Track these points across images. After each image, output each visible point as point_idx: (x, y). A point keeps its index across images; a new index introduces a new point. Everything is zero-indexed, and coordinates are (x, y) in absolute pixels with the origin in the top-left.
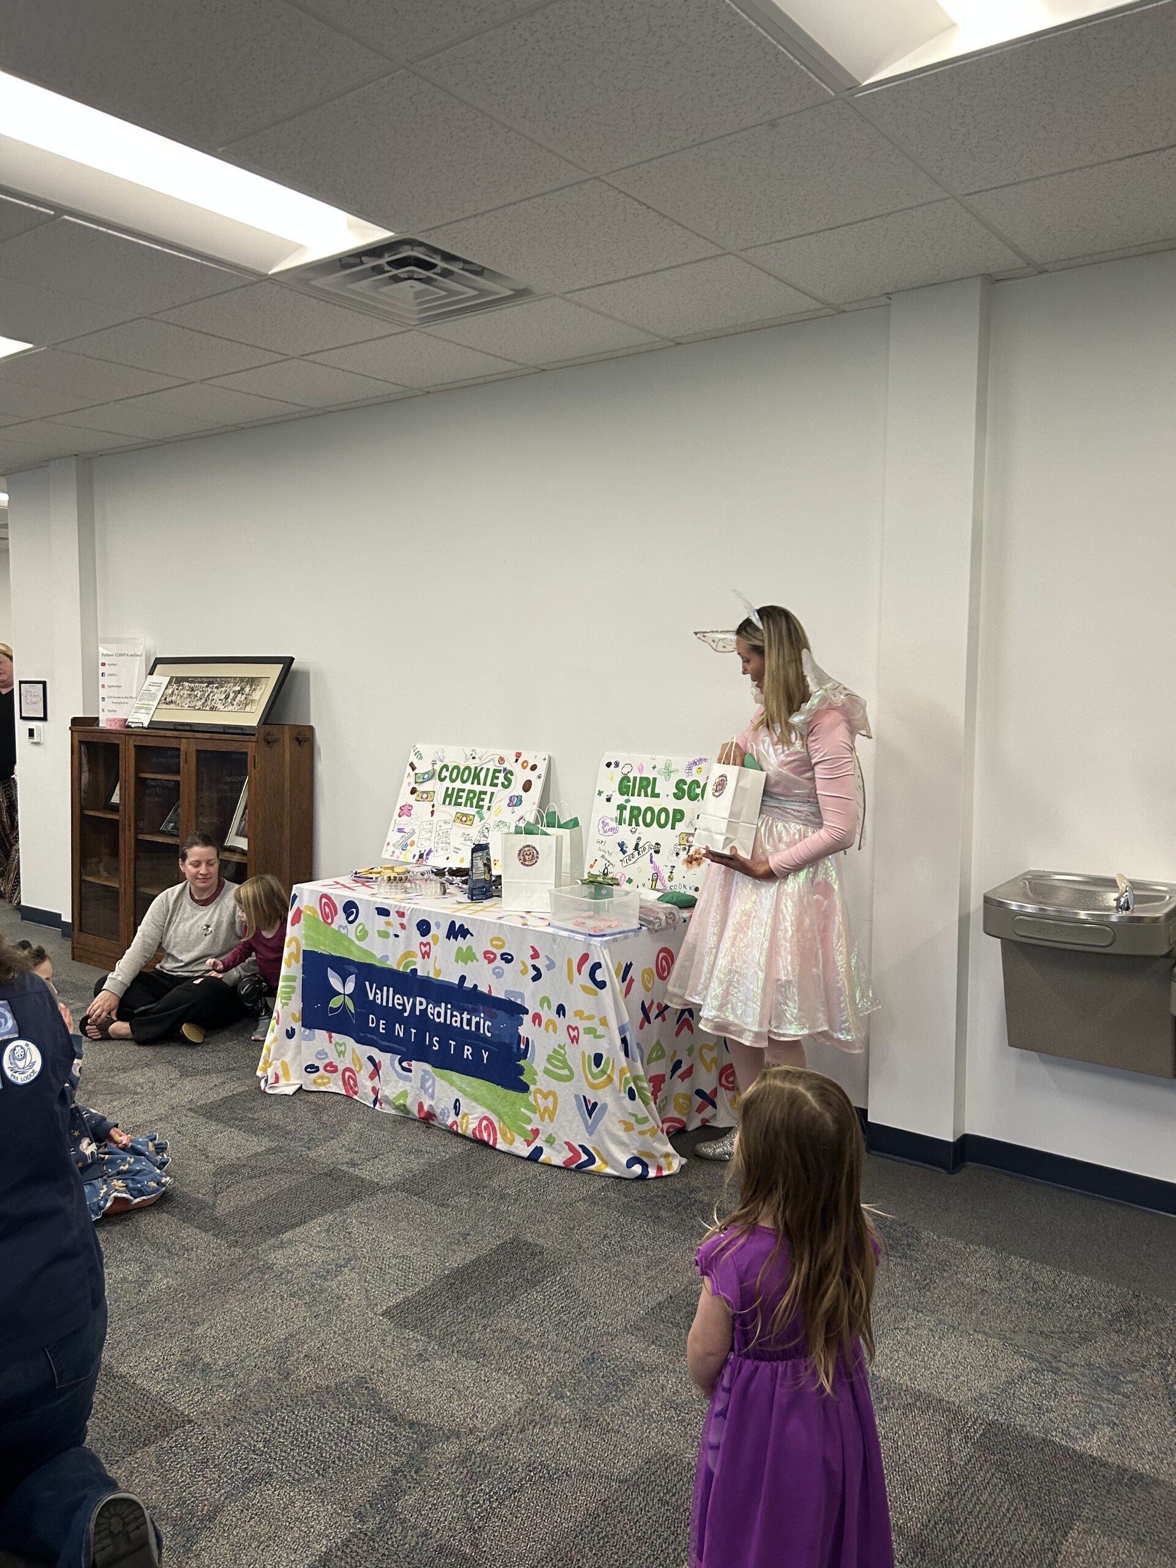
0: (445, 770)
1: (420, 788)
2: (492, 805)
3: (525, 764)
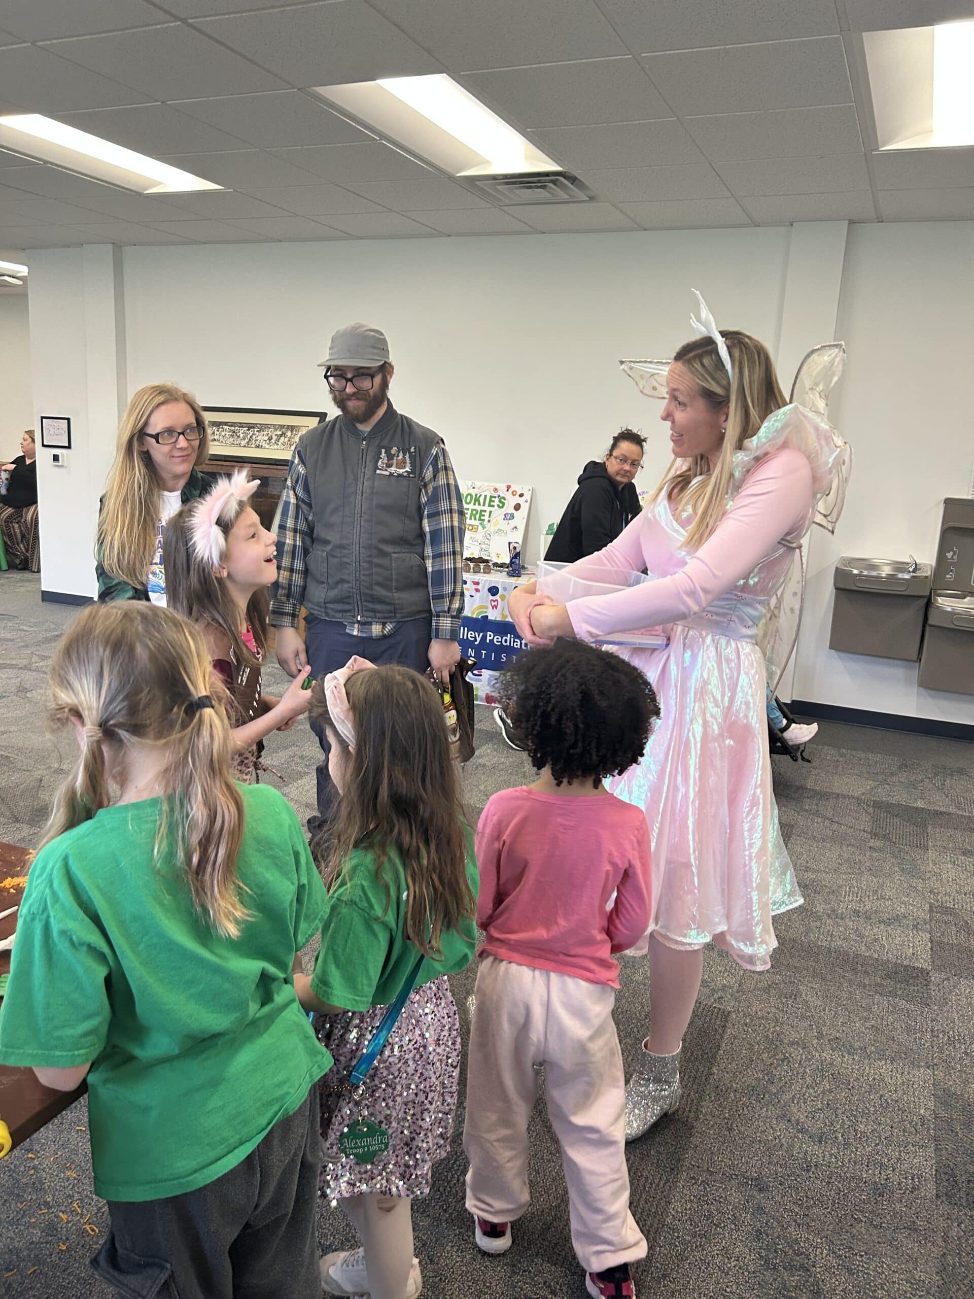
2: (491, 518)
3: (515, 493)
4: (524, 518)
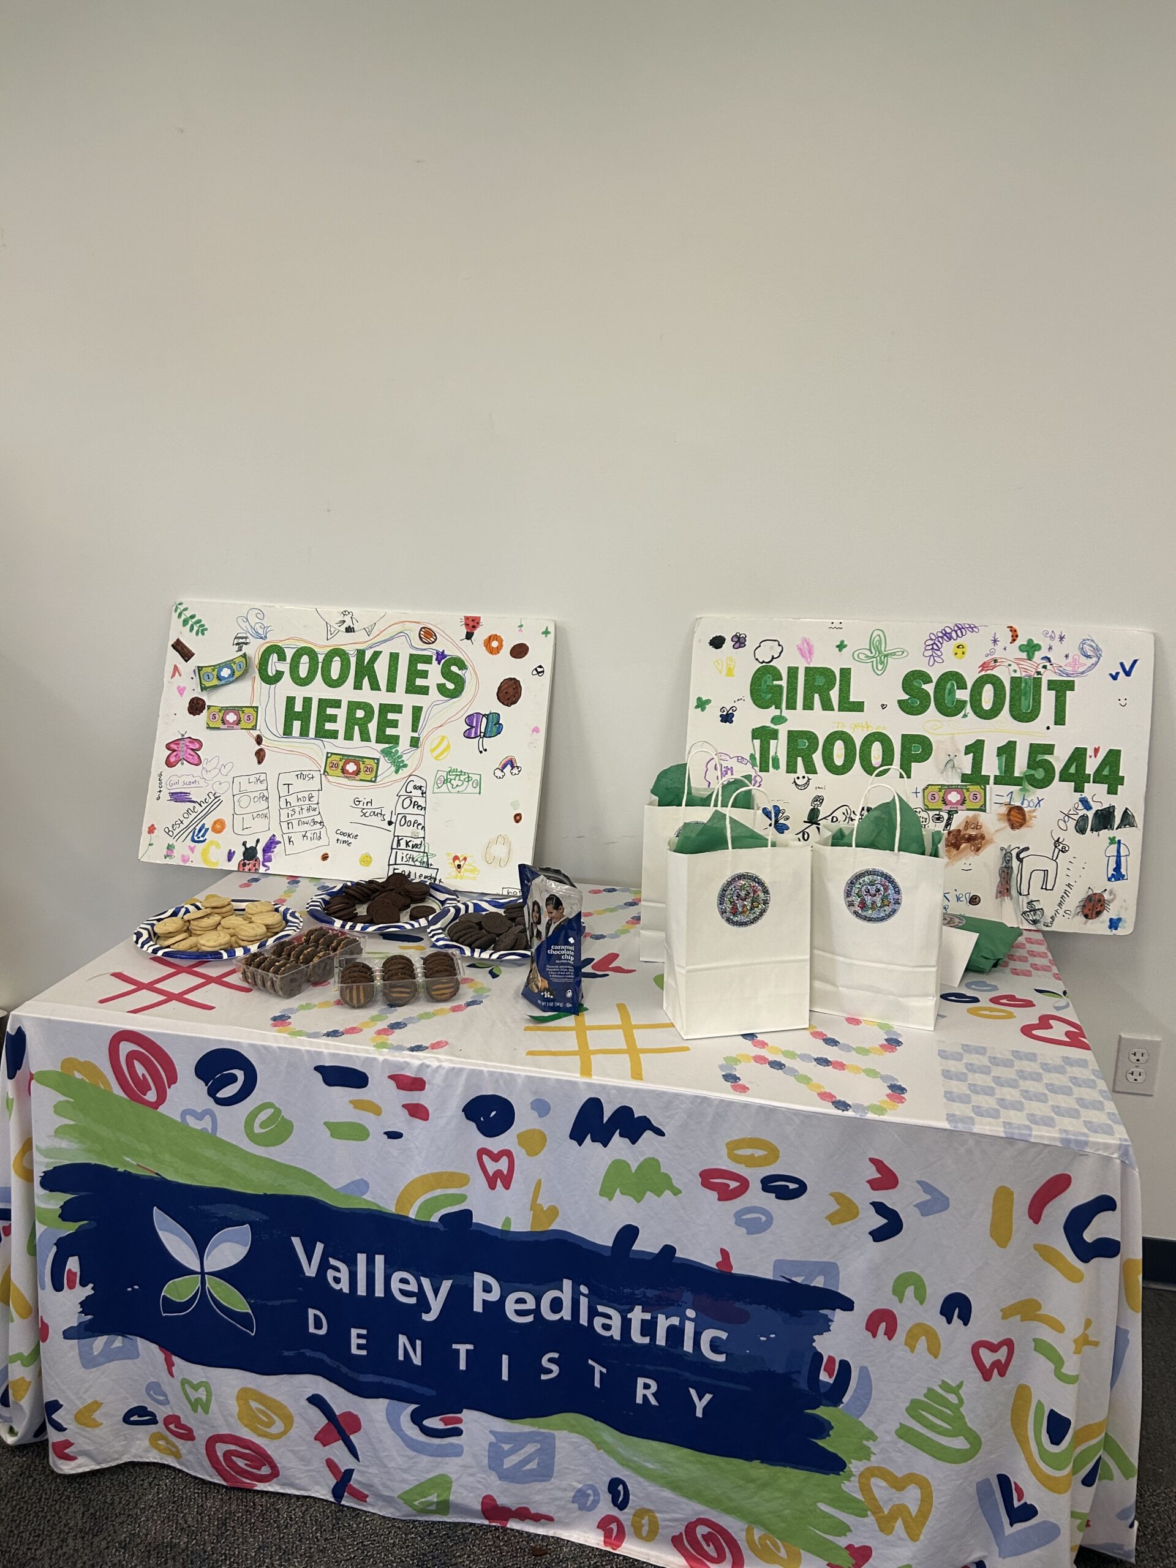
0: (274, 657)
1: (210, 699)
2: (423, 733)
3: (495, 644)
4: (536, 730)
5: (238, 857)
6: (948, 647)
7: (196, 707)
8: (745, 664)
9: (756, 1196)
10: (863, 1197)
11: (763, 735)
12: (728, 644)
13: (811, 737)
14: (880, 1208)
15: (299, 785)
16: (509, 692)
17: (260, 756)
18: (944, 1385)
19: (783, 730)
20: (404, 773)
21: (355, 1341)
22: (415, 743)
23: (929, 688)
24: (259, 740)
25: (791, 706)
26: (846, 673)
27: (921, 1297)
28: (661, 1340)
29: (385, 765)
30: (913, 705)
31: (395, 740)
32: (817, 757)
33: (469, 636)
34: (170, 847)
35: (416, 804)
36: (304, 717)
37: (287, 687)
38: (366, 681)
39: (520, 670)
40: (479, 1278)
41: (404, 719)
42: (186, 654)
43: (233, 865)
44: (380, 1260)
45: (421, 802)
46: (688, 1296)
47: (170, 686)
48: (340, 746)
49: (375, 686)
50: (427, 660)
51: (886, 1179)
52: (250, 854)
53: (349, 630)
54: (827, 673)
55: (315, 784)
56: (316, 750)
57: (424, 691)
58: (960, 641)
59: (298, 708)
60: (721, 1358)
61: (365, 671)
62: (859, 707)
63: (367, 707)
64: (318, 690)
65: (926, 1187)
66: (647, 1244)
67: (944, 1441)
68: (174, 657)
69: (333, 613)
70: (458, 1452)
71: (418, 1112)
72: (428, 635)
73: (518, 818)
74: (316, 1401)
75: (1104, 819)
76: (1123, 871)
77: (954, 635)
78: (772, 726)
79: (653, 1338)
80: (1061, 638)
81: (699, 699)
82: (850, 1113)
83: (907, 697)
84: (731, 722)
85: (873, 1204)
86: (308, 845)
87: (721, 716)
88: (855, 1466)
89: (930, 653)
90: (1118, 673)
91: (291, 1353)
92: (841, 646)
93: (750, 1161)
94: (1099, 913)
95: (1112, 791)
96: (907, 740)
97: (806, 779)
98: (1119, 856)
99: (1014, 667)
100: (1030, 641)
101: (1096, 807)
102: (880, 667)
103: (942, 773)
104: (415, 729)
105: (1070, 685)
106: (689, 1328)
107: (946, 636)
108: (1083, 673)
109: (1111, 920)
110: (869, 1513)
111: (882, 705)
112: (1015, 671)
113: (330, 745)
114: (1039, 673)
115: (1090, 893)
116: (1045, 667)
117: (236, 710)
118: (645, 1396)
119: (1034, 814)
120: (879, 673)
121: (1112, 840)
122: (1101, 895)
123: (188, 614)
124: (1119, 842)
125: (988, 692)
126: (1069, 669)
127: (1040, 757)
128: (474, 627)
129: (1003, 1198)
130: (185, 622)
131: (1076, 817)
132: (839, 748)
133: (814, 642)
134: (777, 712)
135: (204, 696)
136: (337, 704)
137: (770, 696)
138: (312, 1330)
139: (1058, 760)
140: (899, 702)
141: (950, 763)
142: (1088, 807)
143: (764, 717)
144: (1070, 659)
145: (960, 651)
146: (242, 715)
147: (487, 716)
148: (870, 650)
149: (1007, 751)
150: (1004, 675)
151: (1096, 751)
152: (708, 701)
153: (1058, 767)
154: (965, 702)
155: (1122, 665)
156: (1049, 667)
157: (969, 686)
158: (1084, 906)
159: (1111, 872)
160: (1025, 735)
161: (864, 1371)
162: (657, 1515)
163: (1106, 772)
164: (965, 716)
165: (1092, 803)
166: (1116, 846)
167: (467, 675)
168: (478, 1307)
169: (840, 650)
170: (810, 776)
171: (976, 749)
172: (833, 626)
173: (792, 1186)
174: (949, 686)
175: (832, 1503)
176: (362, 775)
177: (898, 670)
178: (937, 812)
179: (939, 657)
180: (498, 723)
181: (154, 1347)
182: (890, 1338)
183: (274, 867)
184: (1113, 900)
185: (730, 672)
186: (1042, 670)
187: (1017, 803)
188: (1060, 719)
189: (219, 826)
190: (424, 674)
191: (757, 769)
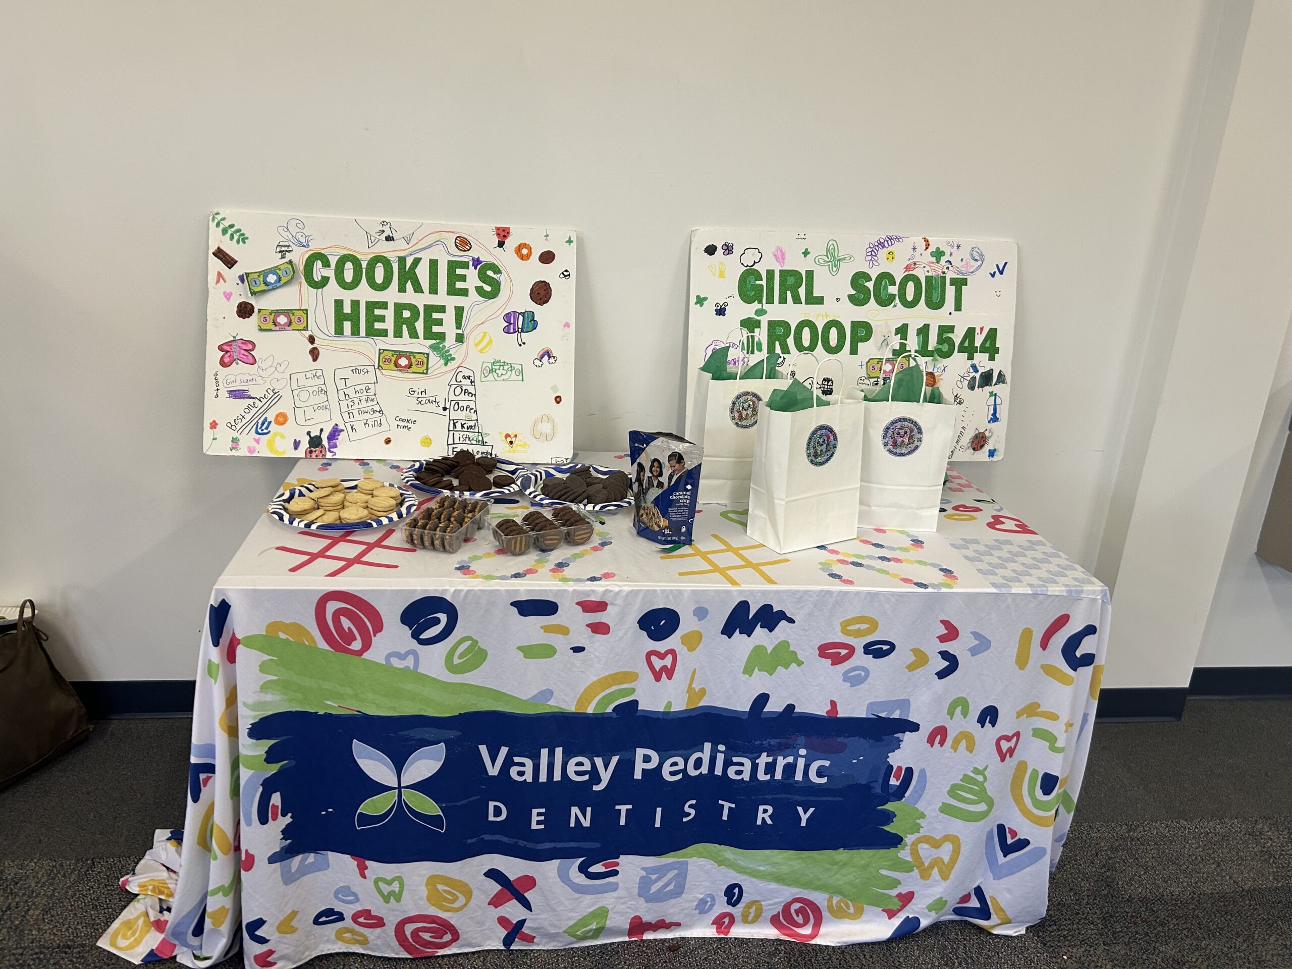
0: (319, 264)
2: (466, 330)
3: (525, 251)
4: (567, 325)
5: (305, 445)
6: (882, 253)
7: (245, 310)
8: (733, 267)
9: (860, 659)
10: (933, 647)
11: (750, 324)
12: (720, 251)
13: (786, 325)
14: (945, 655)
15: (354, 379)
16: (541, 293)
17: (315, 354)
18: (976, 771)
19: (764, 320)
20: (452, 365)
21: (535, 818)
22: (460, 338)
23: (870, 285)
24: (312, 340)
25: (770, 301)
26: (810, 274)
27: (965, 714)
28: (778, 776)
29: (434, 358)
30: (858, 300)
31: (442, 336)
32: (790, 341)
33: (501, 244)
34: (235, 441)
35: (466, 392)
36: (354, 318)
37: (333, 290)
38: (409, 285)
39: (549, 273)
40: (640, 752)
41: (449, 318)
42: (230, 262)
43: (301, 453)
44: (559, 751)
45: (471, 389)
46: (802, 739)
47: (215, 292)
48: (391, 343)
49: (418, 289)
50: (465, 265)
51: (951, 633)
52: (315, 442)
53: (389, 239)
54: (796, 274)
55: (371, 377)
56: (370, 348)
57: (464, 293)
58: (890, 249)
59: (347, 309)
60: (824, 780)
61: (408, 276)
62: (820, 301)
63: (413, 308)
64: (364, 293)
65: (976, 635)
66: (774, 706)
67: (972, 808)
68: (216, 265)
69: (372, 222)
70: (614, 888)
71: (600, 628)
72: (463, 243)
73: (558, 400)
74: (494, 874)
75: (987, 379)
76: (998, 415)
77: (886, 244)
78: (756, 317)
79: (773, 776)
80: (958, 247)
81: (698, 297)
82: (930, 590)
83: (854, 292)
84: (724, 315)
85: (940, 653)
86: (370, 430)
87: (716, 310)
88: (909, 839)
89: (870, 258)
90: (995, 272)
91: (473, 841)
92: (806, 253)
93: (858, 634)
94: (982, 446)
95: (992, 358)
96: (855, 325)
97: (782, 358)
98: (995, 405)
99: (928, 268)
100: (938, 248)
101: (981, 370)
102: (835, 269)
103: (879, 349)
104: (459, 326)
105: (964, 282)
106: (801, 763)
107: (881, 245)
108: (972, 272)
109: (990, 450)
110: (915, 868)
111: (837, 299)
112: (928, 271)
113: (381, 343)
114: (944, 273)
115: (977, 432)
116: (948, 268)
117: (287, 313)
118: (763, 819)
119: (941, 377)
120: (834, 274)
121: (991, 394)
122: (984, 433)
123: (226, 224)
124: (996, 394)
125: (910, 287)
126: (964, 270)
127: (945, 335)
128: (505, 236)
129: (1027, 634)
130: (225, 231)
131: (969, 378)
132: (806, 333)
133: (785, 250)
134: (760, 306)
135: (252, 301)
136: (384, 306)
137: (753, 293)
138: (491, 818)
139: (957, 337)
140: (849, 296)
141: (885, 342)
142: (976, 371)
143: (749, 310)
144: (964, 261)
145: (891, 256)
146: (292, 317)
147: (523, 314)
148: (827, 256)
149: (924, 331)
150: (921, 274)
151: (982, 329)
152: (705, 299)
153: (957, 343)
154: (895, 295)
155: (997, 266)
156: (951, 268)
157: (898, 283)
158: (973, 442)
159: (990, 416)
160: (936, 319)
161: (923, 772)
162: (762, 903)
163: (988, 345)
164: (895, 306)
165: (979, 368)
166: (993, 398)
167: (502, 278)
168: (638, 775)
169: (805, 256)
170: (785, 356)
171: (902, 331)
172: (799, 237)
173: (885, 647)
174: (883, 283)
175: (890, 868)
176: (414, 368)
177: (847, 271)
178: (876, 379)
179: (876, 261)
180: (533, 319)
181: (347, 857)
182: (941, 746)
183: (340, 453)
184: (991, 436)
185: (722, 275)
186: (946, 271)
187: (930, 370)
188: (958, 308)
189: (282, 419)
190: (463, 278)
191: (745, 352)
